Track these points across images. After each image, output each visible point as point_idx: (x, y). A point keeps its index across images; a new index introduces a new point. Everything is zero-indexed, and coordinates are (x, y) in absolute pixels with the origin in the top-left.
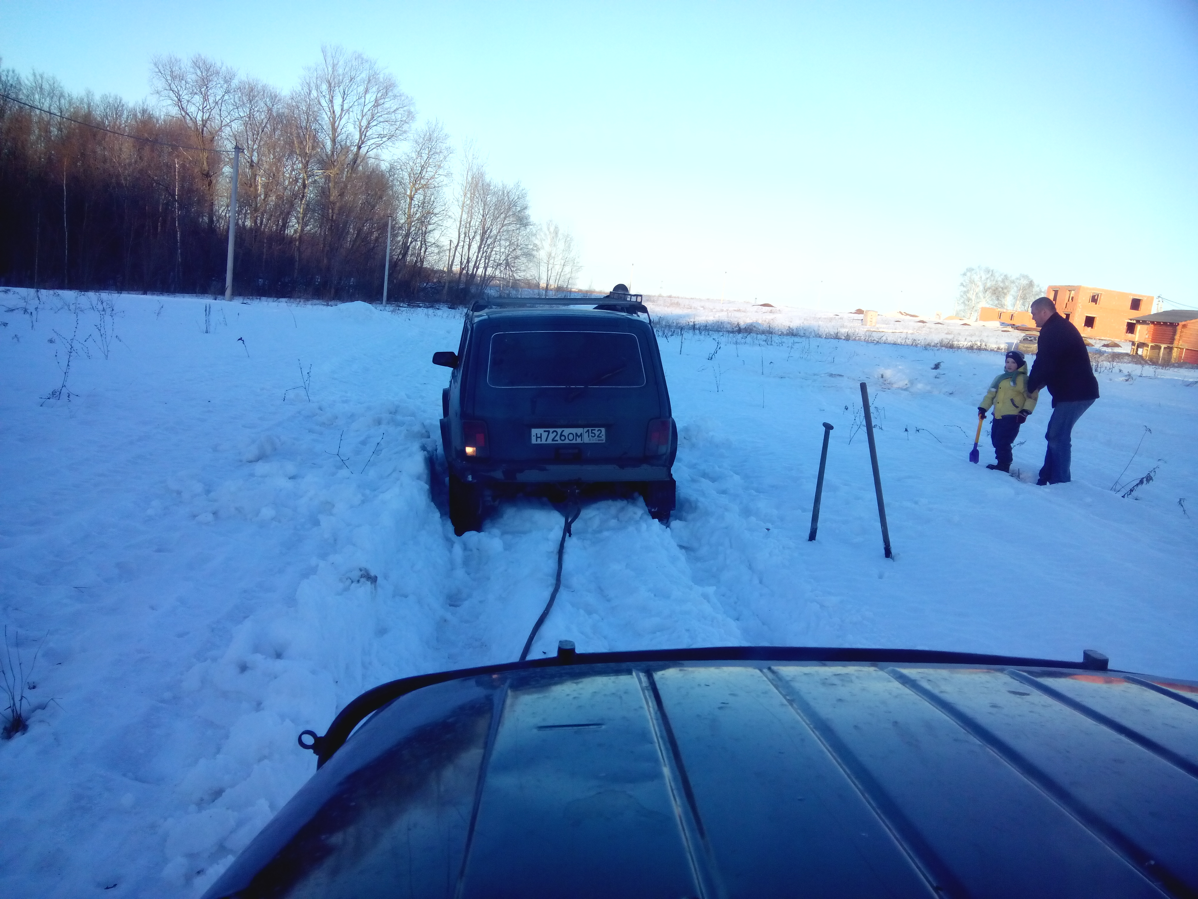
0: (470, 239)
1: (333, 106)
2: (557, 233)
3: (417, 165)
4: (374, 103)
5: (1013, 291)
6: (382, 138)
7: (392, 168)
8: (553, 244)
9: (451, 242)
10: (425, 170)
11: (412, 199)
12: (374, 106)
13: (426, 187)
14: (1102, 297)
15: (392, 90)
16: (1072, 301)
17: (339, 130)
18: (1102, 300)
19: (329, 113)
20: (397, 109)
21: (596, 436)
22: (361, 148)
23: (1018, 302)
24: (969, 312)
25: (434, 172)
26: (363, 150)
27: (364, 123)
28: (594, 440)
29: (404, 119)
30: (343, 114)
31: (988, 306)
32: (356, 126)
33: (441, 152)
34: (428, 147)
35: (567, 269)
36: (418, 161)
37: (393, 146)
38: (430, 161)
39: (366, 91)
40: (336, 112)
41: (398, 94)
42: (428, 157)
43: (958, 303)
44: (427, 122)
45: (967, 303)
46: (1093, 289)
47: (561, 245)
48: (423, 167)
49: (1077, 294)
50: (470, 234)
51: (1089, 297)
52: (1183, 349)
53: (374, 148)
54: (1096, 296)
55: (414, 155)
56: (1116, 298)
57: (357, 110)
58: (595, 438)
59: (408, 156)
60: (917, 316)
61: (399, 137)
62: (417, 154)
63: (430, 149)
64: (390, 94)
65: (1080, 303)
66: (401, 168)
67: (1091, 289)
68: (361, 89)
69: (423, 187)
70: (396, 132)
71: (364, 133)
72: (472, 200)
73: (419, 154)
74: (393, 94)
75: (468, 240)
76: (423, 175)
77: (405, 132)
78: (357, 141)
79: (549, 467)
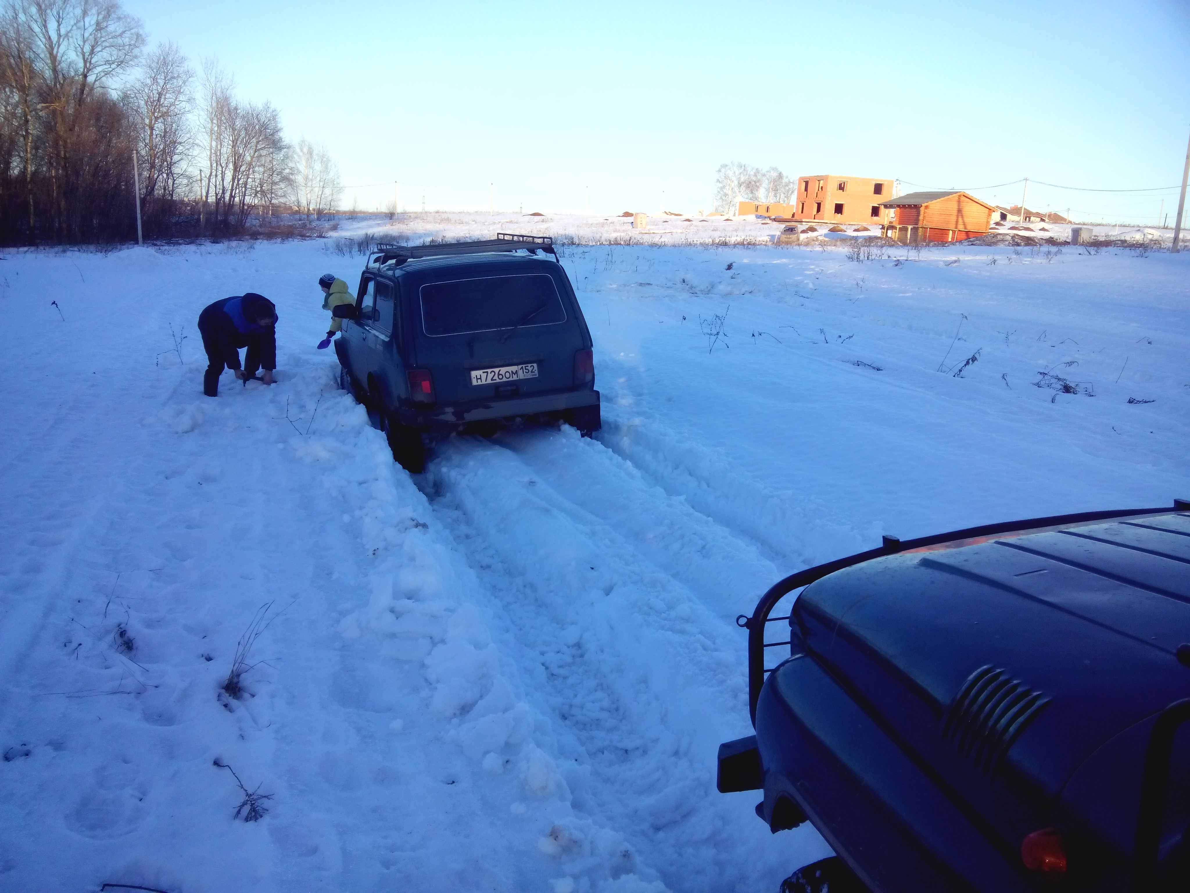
0: (222, 168)
1: (47, 31)
2: (311, 154)
3: (154, 92)
4: (95, 26)
5: (765, 184)
6: (110, 64)
7: (125, 97)
8: (310, 166)
9: (201, 172)
10: (163, 97)
11: (152, 129)
12: (97, 30)
13: (165, 115)
14: (848, 185)
15: (114, 12)
16: (822, 190)
17: (59, 58)
18: (848, 188)
19: (44, 40)
20: (124, 32)
21: (530, 372)
22: (87, 76)
23: (770, 194)
24: (727, 207)
25: (174, 98)
26: (91, 79)
27: (87, 49)
28: (529, 376)
29: (133, 42)
30: (61, 40)
31: (743, 200)
32: (78, 54)
33: (178, 76)
34: (164, 72)
35: (328, 191)
36: (155, 87)
37: (124, 72)
38: (168, 87)
39: (85, 13)
40: (52, 38)
41: (122, 16)
42: (165, 83)
43: (716, 199)
44: (159, 44)
45: (724, 198)
46: (840, 177)
47: (318, 166)
48: (160, 94)
49: (826, 183)
50: (221, 161)
51: (836, 186)
52: (927, 228)
53: (103, 76)
54: (843, 184)
55: (148, 81)
56: (861, 184)
57: (77, 34)
58: (529, 373)
59: (142, 83)
60: (681, 215)
61: (130, 63)
62: (152, 80)
63: (166, 74)
64: (113, 16)
65: (829, 192)
66: (136, 97)
67: (837, 178)
68: (78, 11)
69: (162, 116)
70: (126, 57)
71: (89, 60)
72: (219, 127)
73: (155, 80)
74: (116, 16)
75: (220, 169)
76: (161, 103)
77: (136, 57)
78: (82, 70)
79: (492, 404)
